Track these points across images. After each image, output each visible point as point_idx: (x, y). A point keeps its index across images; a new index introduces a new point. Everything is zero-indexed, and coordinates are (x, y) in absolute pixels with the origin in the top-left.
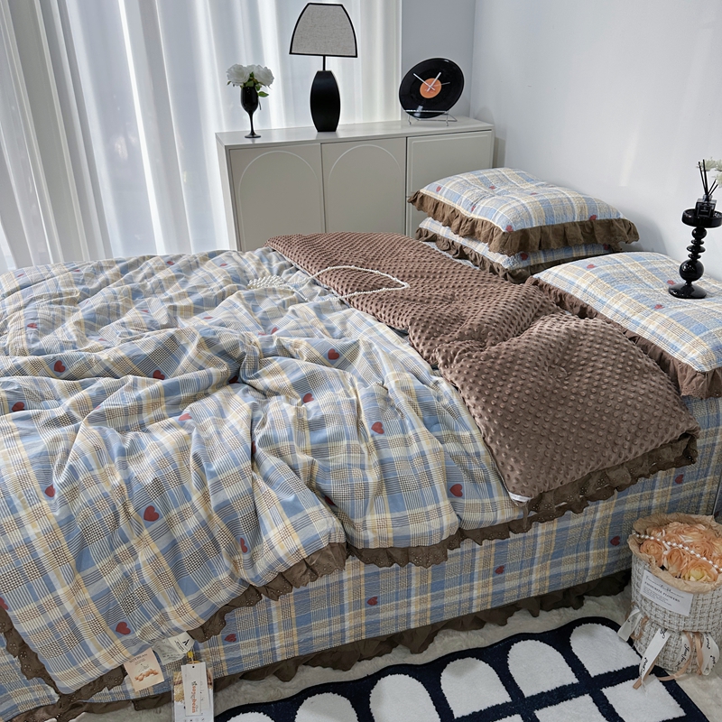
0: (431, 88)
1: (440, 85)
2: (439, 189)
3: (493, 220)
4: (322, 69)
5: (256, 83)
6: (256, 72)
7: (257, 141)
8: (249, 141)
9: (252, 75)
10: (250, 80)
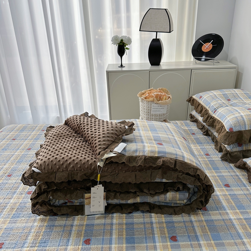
0: (207, 47)
1: (212, 46)
2: (201, 97)
3: (224, 122)
4: (155, 38)
5: (124, 44)
6: (124, 39)
7: (124, 69)
8: (120, 69)
9: (122, 40)
10: (121, 42)
